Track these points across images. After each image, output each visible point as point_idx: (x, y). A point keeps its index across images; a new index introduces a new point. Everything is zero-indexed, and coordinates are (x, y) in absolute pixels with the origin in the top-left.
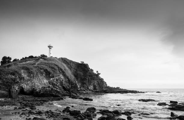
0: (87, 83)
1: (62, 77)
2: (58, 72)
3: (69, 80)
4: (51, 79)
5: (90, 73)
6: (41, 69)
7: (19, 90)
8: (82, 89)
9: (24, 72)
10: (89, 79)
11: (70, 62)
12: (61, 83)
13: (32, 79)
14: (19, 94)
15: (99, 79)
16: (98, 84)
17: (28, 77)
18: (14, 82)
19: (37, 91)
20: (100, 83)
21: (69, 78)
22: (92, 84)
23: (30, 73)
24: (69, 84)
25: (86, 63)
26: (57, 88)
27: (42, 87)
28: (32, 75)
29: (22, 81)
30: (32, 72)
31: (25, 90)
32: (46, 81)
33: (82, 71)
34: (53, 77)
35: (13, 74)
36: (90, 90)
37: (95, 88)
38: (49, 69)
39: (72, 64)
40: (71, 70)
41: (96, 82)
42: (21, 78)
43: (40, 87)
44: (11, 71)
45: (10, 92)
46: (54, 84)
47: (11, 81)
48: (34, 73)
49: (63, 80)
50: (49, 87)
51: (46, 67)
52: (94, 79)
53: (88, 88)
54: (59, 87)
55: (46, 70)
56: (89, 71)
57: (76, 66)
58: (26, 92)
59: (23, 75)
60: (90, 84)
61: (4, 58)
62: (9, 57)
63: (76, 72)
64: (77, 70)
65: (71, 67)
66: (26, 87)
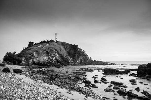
0: (76, 58)
1: (57, 55)
2: (54, 52)
3: (62, 57)
4: (50, 56)
5: (78, 51)
6: (44, 51)
7: (32, 62)
8: (72, 62)
9: (35, 53)
10: (77, 55)
11: (66, 44)
12: (56, 59)
13: (39, 57)
14: (32, 64)
15: (85, 55)
16: (84, 59)
17: (37, 56)
18: (30, 58)
19: (41, 63)
20: (85, 58)
21: (63, 55)
22: (80, 58)
23: (38, 53)
24: (62, 59)
25: (77, 45)
26: (53, 61)
27: (44, 61)
28: (39, 55)
29: (34, 58)
30: (39, 53)
31: (35, 62)
32: (46, 57)
33: (74, 50)
34: (51, 55)
35: (30, 54)
36: (77, 63)
37: (81, 62)
38: (49, 51)
39: (67, 46)
40: (66, 50)
41: (82, 57)
42: (34, 56)
43: (43, 61)
44: (29, 53)
45: (28, 63)
46: (51, 59)
47: (28, 58)
48: (40, 54)
49: (57, 57)
50: (48, 61)
51: (47, 50)
52: (81, 56)
53: (76, 61)
54: (54, 61)
55: (47, 51)
56: (78, 50)
57: (70, 46)
58: (36, 63)
59: (35, 55)
60: (78, 59)
61: (30, 43)
62: (32, 42)
63: (69, 51)
64: (70, 49)
65: (67, 48)
66: (36, 61)
